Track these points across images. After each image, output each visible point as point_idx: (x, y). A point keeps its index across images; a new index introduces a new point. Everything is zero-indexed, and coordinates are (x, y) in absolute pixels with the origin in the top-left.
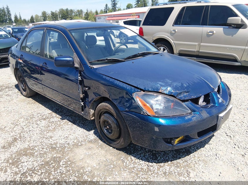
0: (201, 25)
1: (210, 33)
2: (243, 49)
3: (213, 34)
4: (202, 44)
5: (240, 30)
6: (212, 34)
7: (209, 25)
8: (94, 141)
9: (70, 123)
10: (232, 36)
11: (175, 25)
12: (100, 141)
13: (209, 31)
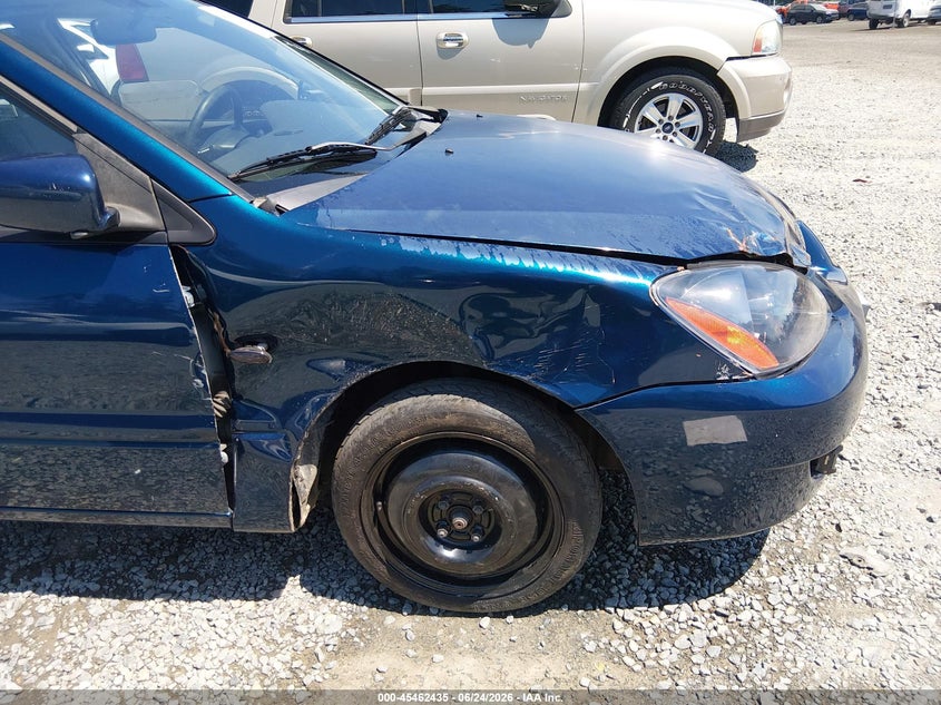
0: (406, 13)
1: (449, 44)
2: (572, 93)
3: (460, 44)
4: (427, 90)
5: (552, 22)
6: (455, 45)
7: (435, 12)
8: (361, 636)
9: (97, 606)
10: (530, 47)
11: (294, 20)
12: (391, 619)
13: (442, 36)
